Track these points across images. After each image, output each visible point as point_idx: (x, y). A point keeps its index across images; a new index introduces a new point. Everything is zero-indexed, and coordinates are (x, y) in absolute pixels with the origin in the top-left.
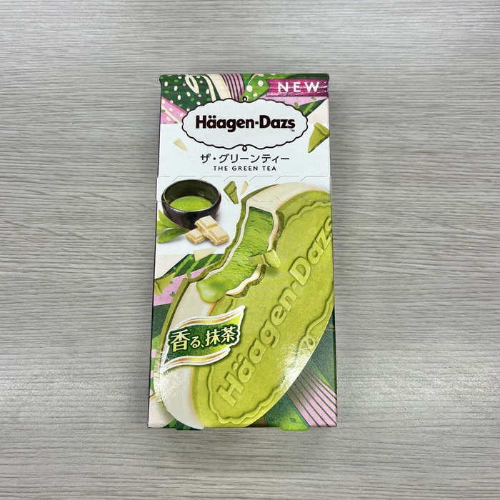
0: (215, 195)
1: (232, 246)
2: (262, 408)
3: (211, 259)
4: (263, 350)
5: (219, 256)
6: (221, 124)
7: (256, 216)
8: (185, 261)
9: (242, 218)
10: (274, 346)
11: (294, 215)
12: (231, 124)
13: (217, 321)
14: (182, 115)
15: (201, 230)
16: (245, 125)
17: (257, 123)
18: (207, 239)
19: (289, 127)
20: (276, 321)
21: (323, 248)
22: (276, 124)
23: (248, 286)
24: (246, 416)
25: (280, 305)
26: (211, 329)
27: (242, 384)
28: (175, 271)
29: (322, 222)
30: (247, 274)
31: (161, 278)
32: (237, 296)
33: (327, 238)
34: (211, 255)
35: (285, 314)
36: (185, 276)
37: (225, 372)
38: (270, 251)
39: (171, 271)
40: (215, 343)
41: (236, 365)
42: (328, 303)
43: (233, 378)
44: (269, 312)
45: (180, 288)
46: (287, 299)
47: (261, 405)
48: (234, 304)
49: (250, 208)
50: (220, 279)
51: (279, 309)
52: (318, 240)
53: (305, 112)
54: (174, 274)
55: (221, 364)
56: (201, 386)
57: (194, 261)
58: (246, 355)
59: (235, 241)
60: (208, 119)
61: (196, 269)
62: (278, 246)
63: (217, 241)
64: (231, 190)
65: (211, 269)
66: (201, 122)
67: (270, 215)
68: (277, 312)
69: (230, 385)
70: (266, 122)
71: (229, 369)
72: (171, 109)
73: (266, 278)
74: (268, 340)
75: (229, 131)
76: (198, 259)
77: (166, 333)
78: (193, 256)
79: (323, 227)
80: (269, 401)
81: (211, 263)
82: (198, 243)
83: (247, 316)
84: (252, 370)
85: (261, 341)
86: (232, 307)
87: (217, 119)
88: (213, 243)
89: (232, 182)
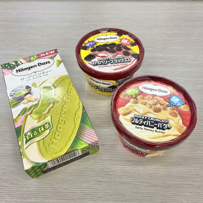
4: (62, 126)
5: (36, 104)
8: (24, 110)
9: (41, 91)
11: (58, 84)
13: (42, 124)
14: (11, 71)
15: (27, 99)
18: (30, 101)
20: (63, 116)
21: (72, 90)
23: (49, 109)
24: (63, 150)
25: (63, 110)
26: (40, 127)
27: (58, 140)
30: (48, 106)
31: (16, 118)
32: (46, 114)
33: (72, 87)
34: (33, 105)
36: (25, 114)
38: (54, 97)
39: (19, 115)
40: (43, 131)
43: (53, 139)
44: (60, 114)
45: (24, 119)
46: (65, 108)
48: (46, 116)
50: (38, 111)
53: (52, 58)
54: (21, 115)
56: (42, 147)
57: (27, 109)
58: (56, 130)
60: (20, 69)
61: (28, 111)
65: (34, 109)
68: (63, 113)
69: (53, 142)
71: (51, 137)
72: (7, 71)
77: (23, 135)
78: (26, 107)
79: (70, 84)
81: (34, 107)
82: (27, 103)
84: (60, 134)
85: (60, 124)
87: (23, 69)
88: (32, 101)
89: (34, 82)
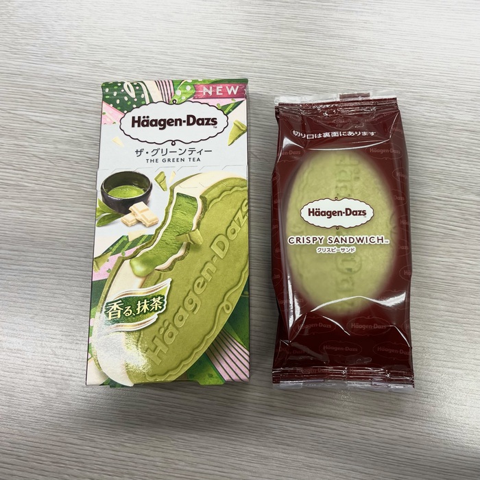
0: (147, 184)
1: (161, 228)
2: (184, 366)
3: (143, 239)
4: (186, 316)
5: (150, 236)
6: (154, 123)
7: (183, 200)
8: (120, 242)
9: (170, 203)
10: (195, 312)
11: (215, 198)
12: (162, 123)
13: (147, 293)
14: (120, 116)
15: (134, 214)
16: (174, 123)
17: (184, 121)
18: (139, 222)
19: (212, 124)
20: (198, 291)
21: (240, 226)
22: (200, 122)
23: (174, 261)
24: (170, 373)
25: (202, 276)
26: (142, 299)
27: (167, 345)
28: (111, 251)
29: (239, 204)
30: (173, 251)
31: (99, 257)
32: (164, 270)
33: (244, 217)
34: (142, 236)
35: (206, 284)
36: (120, 255)
37: (153, 336)
38: (194, 230)
39: (108, 251)
40: (145, 312)
41: (162, 330)
42: (243, 273)
43: (159, 341)
44: (192, 283)
45: (115, 265)
46: (209, 271)
47: (183, 363)
48: (162, 277)
49: (178, 194)
50: (150, 256)
51: (201, 281)
52: (236, 219)
54: (111, 253)
55: (149, 330)
57: (128, 241)
58: (171, 321)
59: (164, 223)
60: (142, 119)
61: (129, 248)
62: (201, 226)
63: (148, 224)
64: (161, 179)
65: (143, 248)
66: (136, 122)
67: (194, 199)
68: (199, 283)
69: (157, 347)
70: (192, 120)
71: (156, 333)
72: (111, 112)
73: (190, 255)
74: (191, 307)
75: (160, 129)
76: (131, 239)
77: (103, 304)
78: (127, 237)
79: (241, 208)
80: (190, 360)
81: (143, 242)
82: (132, 226)
83: (173, 287)
84: (176, 333)
85: (184, 309)
86: (160, 281)
87: (150, 119)
88: (145, 225)
89: (162, 172)
